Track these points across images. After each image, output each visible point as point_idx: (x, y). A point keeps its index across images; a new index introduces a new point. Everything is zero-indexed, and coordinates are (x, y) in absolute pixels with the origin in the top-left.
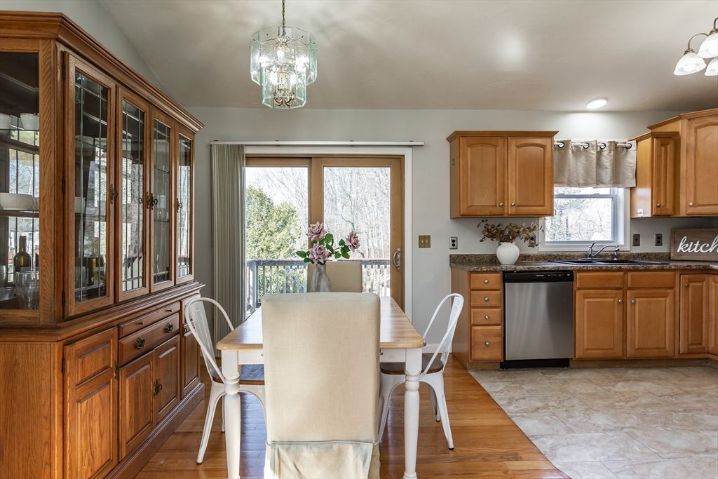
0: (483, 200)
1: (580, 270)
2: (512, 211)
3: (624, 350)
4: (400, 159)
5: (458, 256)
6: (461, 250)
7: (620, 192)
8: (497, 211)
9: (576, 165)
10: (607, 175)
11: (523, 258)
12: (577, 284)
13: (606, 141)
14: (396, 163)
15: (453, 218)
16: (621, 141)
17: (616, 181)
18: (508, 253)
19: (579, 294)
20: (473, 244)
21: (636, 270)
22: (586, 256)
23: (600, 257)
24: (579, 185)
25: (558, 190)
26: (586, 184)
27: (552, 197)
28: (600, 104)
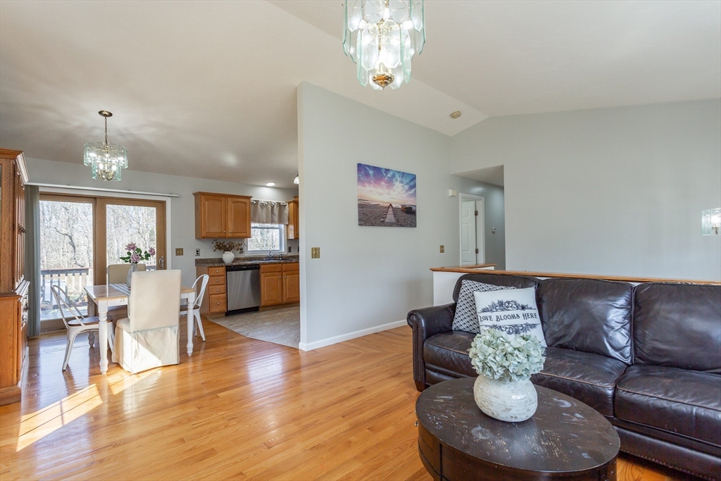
0: (215, 229)
1: (263, 264)
2: (230, 235)
3: (282, 300)
4: (163, 203)
5: (200, 259)
6: (202, 257)
7: (282, 226)
8: (223, 235)
9: (262, 213)
10: (276, 218)
11: (236, 259)
12: (261, 270)
13: (275, 202)
14: (161, 206)
15: (196, 238)
16: (282, 202)
17: (280, 221)
18: (228, 257)
19: (262, 276)
20: (208, 253)
21: (286, 263)
22: (267, 257)
23: (274, 258)
24: (263, 223)
25: (253, 225)
26: (267, 222)
27: (250, 228)
28: (272, 184)
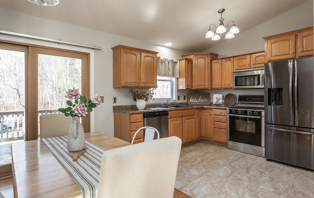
1: (170, 111)
2: (142, 85)
3: (183, 140)
4: (88, 55)
5: (117, 106)
6: (118, 104)
7: (174, 79)
8: (137, 85)
9: (161, 68)
10: (171, 73)
11: (148, 106)
12: (169, 116)
13: (170, 59)
14: (85, 57)
15: (113, 88)
16: (175, 60)
17: (173, 75)
18: (141, 104)
19: (169, 120)
20: (124, 101)
21: (186, 109)
22: (165, 104)
23: (170, 105)
24: (162, 76)
25: (159, 78)
26: (165, 75)
27: (156, 80)
28: (169, 44)
